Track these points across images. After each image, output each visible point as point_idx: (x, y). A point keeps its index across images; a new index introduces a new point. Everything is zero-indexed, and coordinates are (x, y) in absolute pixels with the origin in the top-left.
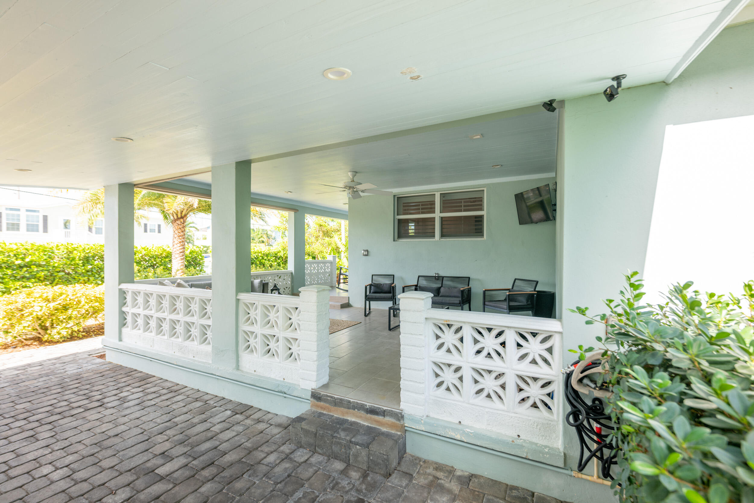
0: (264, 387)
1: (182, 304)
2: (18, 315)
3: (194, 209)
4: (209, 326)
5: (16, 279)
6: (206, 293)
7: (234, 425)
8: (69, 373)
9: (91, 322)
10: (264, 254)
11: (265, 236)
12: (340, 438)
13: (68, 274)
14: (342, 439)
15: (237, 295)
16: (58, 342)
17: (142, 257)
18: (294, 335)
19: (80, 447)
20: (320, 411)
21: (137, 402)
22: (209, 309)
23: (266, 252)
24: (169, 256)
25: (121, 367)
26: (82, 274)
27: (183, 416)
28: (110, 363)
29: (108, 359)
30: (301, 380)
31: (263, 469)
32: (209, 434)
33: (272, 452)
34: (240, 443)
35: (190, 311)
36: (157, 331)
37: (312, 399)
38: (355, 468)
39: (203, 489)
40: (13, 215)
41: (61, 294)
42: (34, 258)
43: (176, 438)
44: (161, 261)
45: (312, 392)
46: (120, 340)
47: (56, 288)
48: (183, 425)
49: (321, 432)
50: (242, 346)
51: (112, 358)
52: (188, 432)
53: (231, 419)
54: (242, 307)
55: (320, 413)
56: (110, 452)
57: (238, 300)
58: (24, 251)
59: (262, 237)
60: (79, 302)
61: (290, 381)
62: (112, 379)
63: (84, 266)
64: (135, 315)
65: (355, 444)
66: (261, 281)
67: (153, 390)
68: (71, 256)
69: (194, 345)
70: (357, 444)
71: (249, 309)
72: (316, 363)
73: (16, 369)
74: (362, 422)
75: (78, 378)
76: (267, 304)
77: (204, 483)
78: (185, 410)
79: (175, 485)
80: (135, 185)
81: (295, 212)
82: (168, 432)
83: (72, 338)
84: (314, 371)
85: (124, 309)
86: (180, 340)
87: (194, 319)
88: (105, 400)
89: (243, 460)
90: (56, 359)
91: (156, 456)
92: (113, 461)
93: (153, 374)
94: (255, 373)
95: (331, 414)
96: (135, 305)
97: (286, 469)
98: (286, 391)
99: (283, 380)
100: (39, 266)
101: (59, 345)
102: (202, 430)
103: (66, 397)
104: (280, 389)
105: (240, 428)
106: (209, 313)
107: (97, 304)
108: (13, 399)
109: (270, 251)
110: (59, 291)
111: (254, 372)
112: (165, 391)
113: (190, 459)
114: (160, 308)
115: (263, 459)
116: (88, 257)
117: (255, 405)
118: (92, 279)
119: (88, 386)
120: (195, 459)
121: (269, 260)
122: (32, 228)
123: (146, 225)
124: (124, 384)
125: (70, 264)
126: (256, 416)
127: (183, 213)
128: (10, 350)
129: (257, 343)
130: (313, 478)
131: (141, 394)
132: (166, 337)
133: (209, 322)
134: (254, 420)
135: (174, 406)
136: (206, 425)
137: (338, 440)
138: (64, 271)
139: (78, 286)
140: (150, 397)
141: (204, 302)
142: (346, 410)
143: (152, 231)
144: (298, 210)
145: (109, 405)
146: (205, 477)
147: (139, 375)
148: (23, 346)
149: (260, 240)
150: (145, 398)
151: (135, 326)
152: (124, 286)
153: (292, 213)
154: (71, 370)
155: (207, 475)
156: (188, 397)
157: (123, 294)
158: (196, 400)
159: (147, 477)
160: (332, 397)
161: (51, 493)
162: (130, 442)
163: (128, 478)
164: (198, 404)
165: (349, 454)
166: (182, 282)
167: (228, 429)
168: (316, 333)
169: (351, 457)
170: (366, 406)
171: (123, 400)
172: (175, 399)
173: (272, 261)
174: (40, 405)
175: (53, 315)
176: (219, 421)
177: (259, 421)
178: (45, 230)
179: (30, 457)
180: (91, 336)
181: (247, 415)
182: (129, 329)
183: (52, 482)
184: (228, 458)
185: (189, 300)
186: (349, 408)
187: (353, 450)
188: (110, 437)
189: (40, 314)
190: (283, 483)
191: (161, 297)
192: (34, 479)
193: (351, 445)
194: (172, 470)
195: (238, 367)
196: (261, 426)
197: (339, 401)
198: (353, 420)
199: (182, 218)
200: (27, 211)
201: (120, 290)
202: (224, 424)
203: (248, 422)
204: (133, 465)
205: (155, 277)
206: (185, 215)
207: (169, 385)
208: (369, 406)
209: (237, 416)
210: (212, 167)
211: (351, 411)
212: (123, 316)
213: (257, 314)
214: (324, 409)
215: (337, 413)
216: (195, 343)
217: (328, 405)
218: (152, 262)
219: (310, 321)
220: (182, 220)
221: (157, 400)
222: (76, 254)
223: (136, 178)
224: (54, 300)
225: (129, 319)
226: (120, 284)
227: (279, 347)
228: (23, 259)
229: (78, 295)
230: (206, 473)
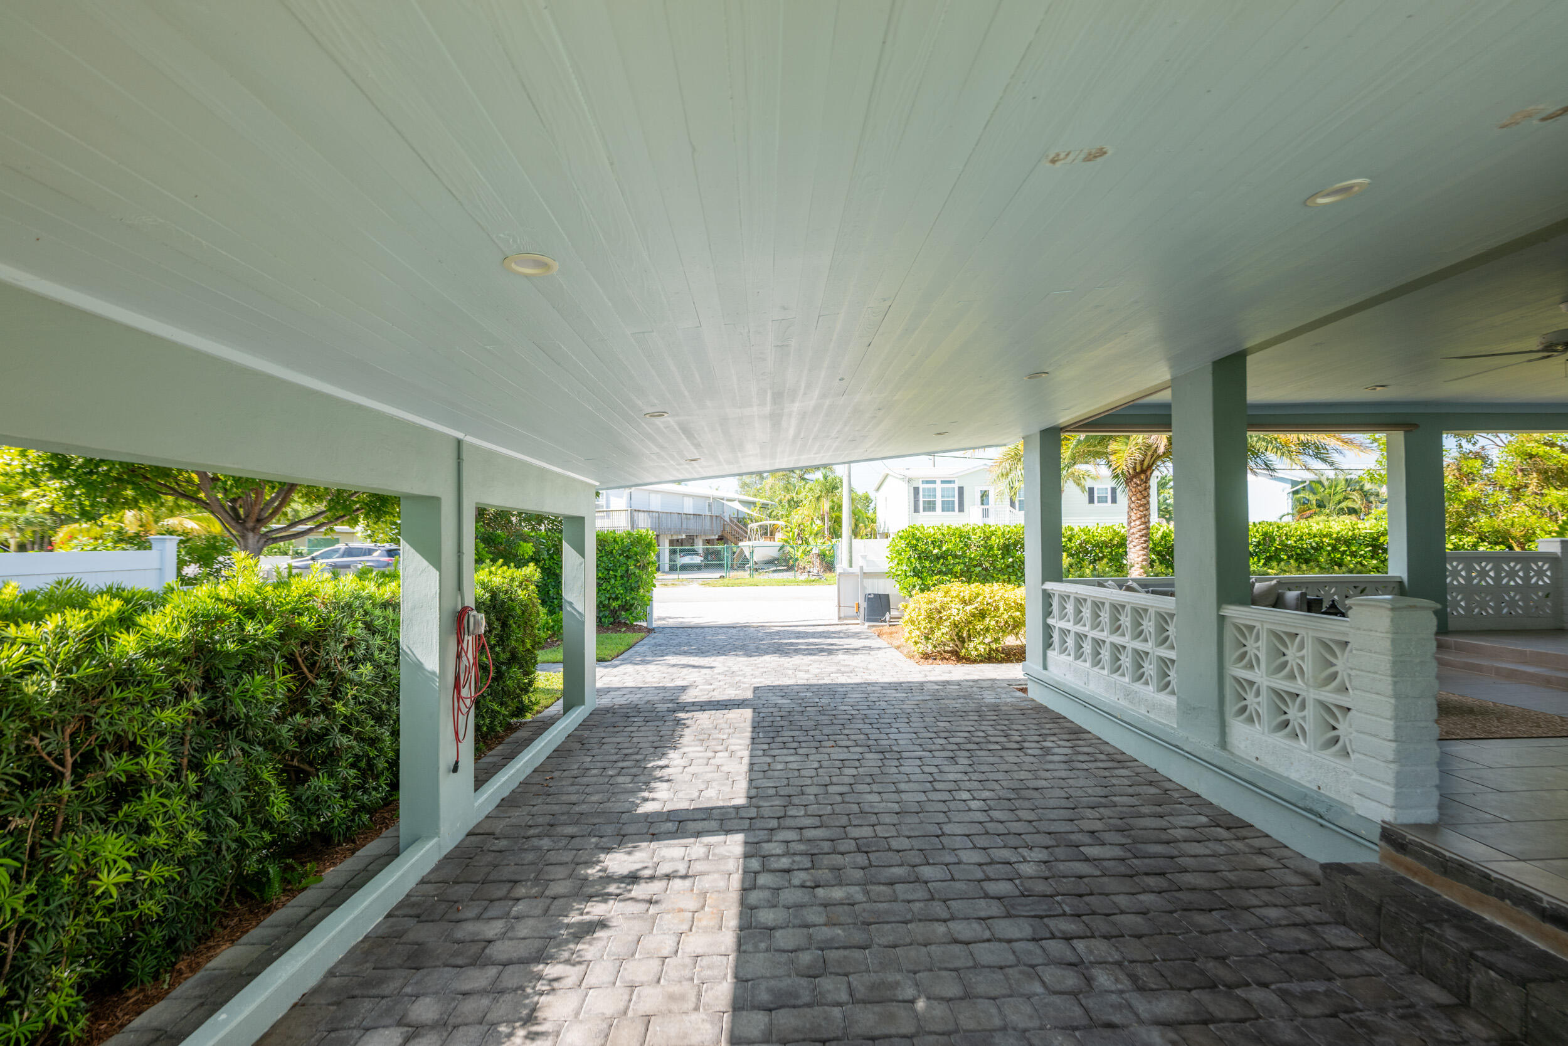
0: (1275, 792)
1: (1128, 619)
2: (936, 616)
3: (1159, 457)
4: (1173, 661)
5: (932, 573)
6: (1167, 603)
7: (1209, 840)
8: (987, 701)
9: (1010, 641)
10: (1338, 540)
11: (1356, 496)
12: (1440, 937)
13: (986, 569)
14: (1448, 941)
15: (1219, 607)
16: (974, 662)
17: (1080, 544)
18: (1343, 700)
19: (996, 786)
20: (1402, 874)
21: (1063, 758)
22: (1172, 630)
23: (1344, 533)
24: (1123, 544)
25: (1045, 709)
26: (1001, 571)
27: (1125, 798)
28: (1033, 700)
29: (1031, 694)
30: (1356, 796)
31: (1249, 919)
32: (1164, 836)
33: (1276, 906)
34: (1216, 868)
35: (1142, 631)
36: (1093, 660)
37: (1382, 844)
38: (1484, 1019)
39: (1142, 897)
40: (929, 489)
41: (978, 595)
42: (950, 546)
43: (1112, 821)
44: (1111, 553)
45: (1383, 828)
46: (1045, 668)
47: (973, 586)
48: (1124, 809)
49: (1393, 909)
50: (1231, 708)
51: (1036, 694)
52: (1131, 821)
53: (1207, 830)
54: (1230, 633)
55: (1403, 878)
56: (1027, 804)
57: (1222, 619)
58: (940, 537)
59: (1346, 498)
60: (997, 609)
61: (1332, 795)
62: (1034, 722)
63: (1003, 558)
64: (1064, 632)
65: (1485, 965)
66: (1303, 595)
67: (1086, 749)
68: (989, 543)
69: (1148, 691)
70: (1490, 966)
71: (1246, 638)
72: (1392, 766)
73: (936, 683)
74: (1525, 937)
75: (996, 709)
76: (1279, 629)
77: (1144, 892)
78: (1131, 790)
79: (1104, 875)
80: (1063, 429)
81: (1406, 431)
82: (1102, 810)
83: (990, 658)
84: (1388, 784)
85: (1050, 621)
86: (1127, 679)
87: (1148, 647)
88: (1026, 745)
89: (1217, 892)
90: (973, 681)
91: (1082, 831)
92: (1031, 816)
93: (1089, 729)
94: (1258, 763)
95: (1435, 890)
96: (1063, 617)
97: (1297, 940)
98: (1322, 811)
99: (1315, 788)
100: (956, 557)
101: (976, 665)
102: (1153, 826)
103: (983, 728)
104: (1309, 804)
105: (1221, 849)
106: (1172, 637)
107: (1018, 614)
108: (935, 714)
109: (1356, 531)
110: (976, 590)
111: (1254, 761)
112: (1102, 757)
113: (1129, 855)
114: (1096, 625)
115: (1254, 907)
116: (1009, 545)
117: (1258, 825)
118: (1013, 578)
119: (1006, 722)
120: (1136, 857)
121: (1353, 555)
122: (947, 507)
123: (1091, 490)
124: (1048, 732)
125: (988, 556)
126: (1257, 843)
127: (1146, 463)
128: (930, 661)
129: (1258, 703)
130: (1357, 980)
131: (1069, 751)
132: (1105, 672)
133: (1172, 655)
134: (1251, 847)
135: (1114, 781)
136: (1162, 823)
137: (1434, 939)
138: (981, 565)
139: (996, 586)
140: (1081, 758)
141: (1164, 619)
142: (1477, 893)
143: (1102, 500)
144: (1416, 426)
145: (1030, 751)
146: (1148, 885)
147: (1068, 725)
148: (942, 659)
149: (1343, 505)
150: (1074, 758)
151: (1064, 650)
152: (1050, 586)
153: (1399, 436)
154: (989, 698)
155: (1152, 884)
156: (1137, 774)
157: (1047, 596)
158: (1151, 783)
159: (1069, 849)
160: (1436, 853)
161: (969, 819)
162: (1052, 803)
163: (1048, 841)
164: (1153, 790)
165: (1468, 982)
166: (1135, 585)
167: (1199, 842)
168: (1393, 701)
169: (1473, 991)
170: (1541, 900)
171: (1047, 751)
172: (1117, 772)
173: (1361, 556)
174: (958, 729)
175: (970, 623)
176: (1184, 824)
177: (1260, 852)
178: (961, 509)
179: (951, 777)
180: (1011, 661)
181: (1239, 834)
182: (1055, 653)
183: (970, 810)
184: (1189, 879)
185: (1139, 613)
186: (1487, 892)
187: (1479, 976)
188: (1028, 788)
189: (957, 618)
190: (1286, 956)
191: (1097, 605)
192: (955, 799)
193: (1473, 962)
194: (1102, 856)
195: (1223, 744)
196: (1263, 861)
197: (1455, 865)
198: (1499, 923)
199: (1143, 471)
200: (943, 482)
201: (1044, 591)
202: (1192, 832)
203: (1239, 845)
204: (1052, 829)
205: (1093, 576)
206: (1150, 467)
207: (1112, 751)
208: (1548, 903)
209: (1219, 829)
210: (1172, 380)
211: (1493, 900)
212: (1048, 630)
213: (1259, 648)
214: (1415, 874)
215: (1451, 894)
216: (1151, 688)
217: (1424, 867)
218: (1097, 555)
219: (1376, 673)
220: (1143, 476)
221: (1090, 765)
222: (994, 541)
223: (1064, 419)
224: (970, 602)
225: (1056, 636)
226: (1043, 583)
227: (1308, 718)
228: (940, 547)
229: (997, 598)
230: (1151, 881)
